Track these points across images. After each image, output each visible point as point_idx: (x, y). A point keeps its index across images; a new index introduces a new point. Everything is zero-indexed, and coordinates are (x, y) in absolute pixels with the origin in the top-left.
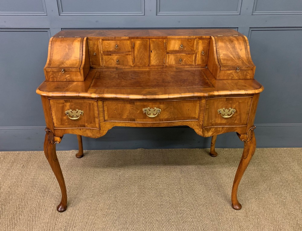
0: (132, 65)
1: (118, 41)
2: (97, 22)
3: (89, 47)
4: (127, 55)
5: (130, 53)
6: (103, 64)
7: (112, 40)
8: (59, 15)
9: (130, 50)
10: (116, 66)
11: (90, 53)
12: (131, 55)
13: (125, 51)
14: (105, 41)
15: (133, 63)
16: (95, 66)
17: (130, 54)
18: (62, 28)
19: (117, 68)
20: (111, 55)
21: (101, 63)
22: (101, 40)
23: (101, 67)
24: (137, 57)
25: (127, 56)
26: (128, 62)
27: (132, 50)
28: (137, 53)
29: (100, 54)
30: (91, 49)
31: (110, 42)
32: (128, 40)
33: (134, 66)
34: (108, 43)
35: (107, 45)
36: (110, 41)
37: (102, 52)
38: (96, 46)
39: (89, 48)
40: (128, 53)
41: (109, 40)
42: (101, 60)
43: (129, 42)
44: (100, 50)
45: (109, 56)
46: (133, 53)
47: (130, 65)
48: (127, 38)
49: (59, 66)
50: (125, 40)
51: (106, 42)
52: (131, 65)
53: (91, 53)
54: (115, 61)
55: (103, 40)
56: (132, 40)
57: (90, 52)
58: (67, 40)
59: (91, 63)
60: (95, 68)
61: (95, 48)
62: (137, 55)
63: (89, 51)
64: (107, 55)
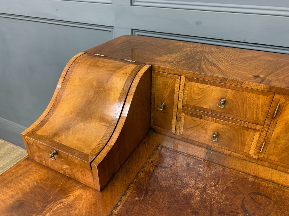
0: (255, 155)
1: (230, 91)
2: (197, 23)
3: (153, 89)
4: (248, 129)
5: (258, 127)
6: (178, 131)
7: (215, 85)
8: (131, 5)
9: (262, 119)
10: (210, 144)
11: (152, 101)
12: (258, 134)
13: (242, 119)
14: (193, 84)
15: (259, 153)
16: (159, 128)
17: (255, 130)
18: (132, 29)
19: (209, 148)
20: (201, 118)
21: (174, 126)
22: (183, 78)
23: (173, 136)
24: (275, 142)
25: (246, 131)
26: (244, 145)
27: (268, 122)
28: (281, 132)
29: (175, 110)
30: (157, 94)
31: (206, 89)
32: (263, 93)
33: (258, 159)
34: (200, 89)
35: (197, 94)
36: (207, 86)
37: (180, 106)
38: (169, 90)
39: (153, 91)
40: (250, 125)
41: (204, 82)
42: (174, 122)
43: (263, 99)
44: (176, 101)
45: (196, 119)
46: (266, 129)
47: (248, 154)
48: (261, 87)
49: (56, 135)
50: (252, 91)
51: (196, 86)
52: (250, 153)
53: (156, 102)
54: (210, 133)
55: (189, 79)
56: (277, 97)
57: (154, 99)
58: (101, 67)
59: (152, 121)
60: (160, 133)
61: (167, 94)
62: (278, 138)
63: (152, 97)
64: (191, 115)
